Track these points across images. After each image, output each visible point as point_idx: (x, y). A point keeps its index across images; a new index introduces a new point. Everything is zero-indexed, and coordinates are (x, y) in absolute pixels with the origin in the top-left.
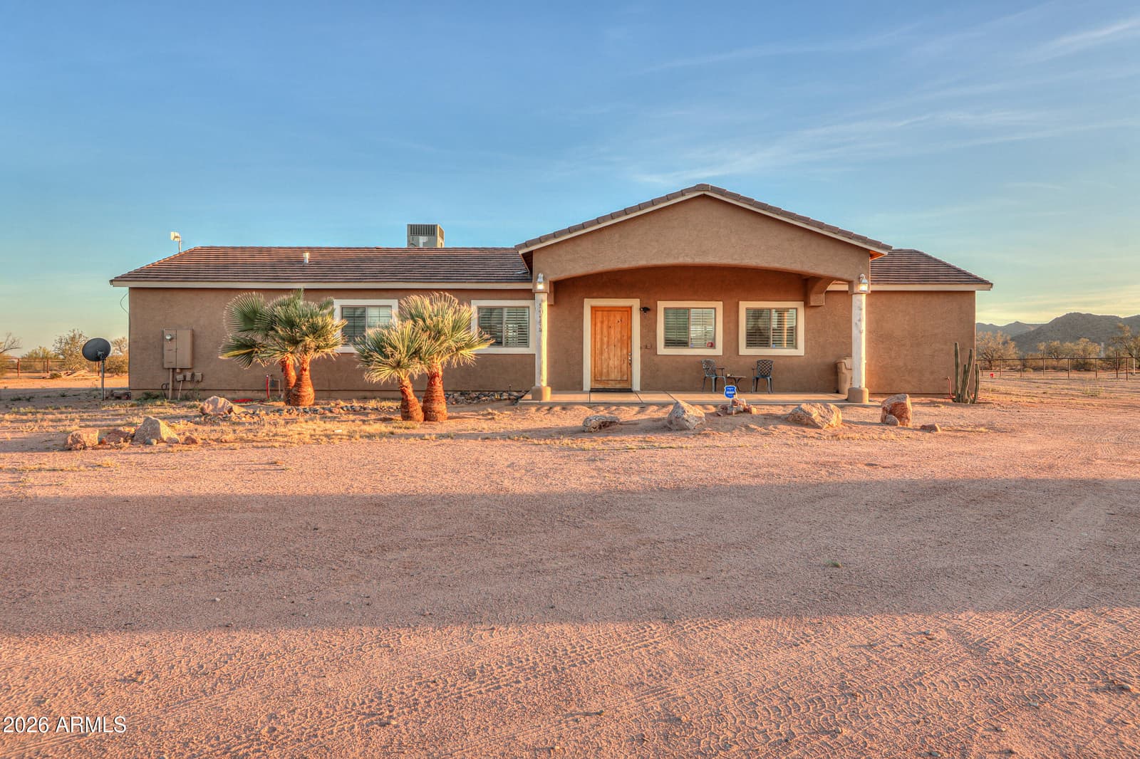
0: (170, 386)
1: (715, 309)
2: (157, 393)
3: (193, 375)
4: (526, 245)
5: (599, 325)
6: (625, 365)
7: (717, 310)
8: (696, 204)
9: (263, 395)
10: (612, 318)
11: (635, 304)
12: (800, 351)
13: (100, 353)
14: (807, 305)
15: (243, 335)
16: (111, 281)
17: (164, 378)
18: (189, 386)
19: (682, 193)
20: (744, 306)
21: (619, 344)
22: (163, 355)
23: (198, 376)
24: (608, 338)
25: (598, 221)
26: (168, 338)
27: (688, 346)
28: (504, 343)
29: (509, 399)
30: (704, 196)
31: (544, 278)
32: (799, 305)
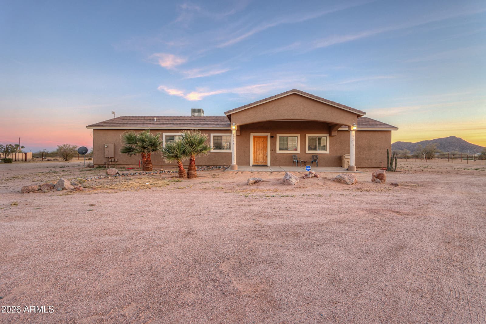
0: (107, 163)
1: (297, 137)
2: (102, 165)
3: (114, 159)
4: (228, 112)
5: (256, 143)
6: (265, 156)
7: (298, 137)
8: (292, 97)
9: (138, 167)
10: (260, 140)
11: (269, 135)
12: (328, 152)
13: (84, 152)
14: (330, 135)
15: (128, 145)
16: (87, 127)
17: (104, 161)
18: (113, 163)
19: (287, 93)
20: (308, 136)
21: (263, 150)
22: (104, 152)
23: (116, 160)
24: (259, 147)
25: (255, 103)
26: (106, 146)
27: (287, 150)
28: (222, 149)
29: (223, 169)
30: (295, 94)
31: (235, 124)
32: (328, 135)
